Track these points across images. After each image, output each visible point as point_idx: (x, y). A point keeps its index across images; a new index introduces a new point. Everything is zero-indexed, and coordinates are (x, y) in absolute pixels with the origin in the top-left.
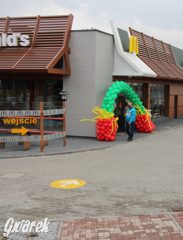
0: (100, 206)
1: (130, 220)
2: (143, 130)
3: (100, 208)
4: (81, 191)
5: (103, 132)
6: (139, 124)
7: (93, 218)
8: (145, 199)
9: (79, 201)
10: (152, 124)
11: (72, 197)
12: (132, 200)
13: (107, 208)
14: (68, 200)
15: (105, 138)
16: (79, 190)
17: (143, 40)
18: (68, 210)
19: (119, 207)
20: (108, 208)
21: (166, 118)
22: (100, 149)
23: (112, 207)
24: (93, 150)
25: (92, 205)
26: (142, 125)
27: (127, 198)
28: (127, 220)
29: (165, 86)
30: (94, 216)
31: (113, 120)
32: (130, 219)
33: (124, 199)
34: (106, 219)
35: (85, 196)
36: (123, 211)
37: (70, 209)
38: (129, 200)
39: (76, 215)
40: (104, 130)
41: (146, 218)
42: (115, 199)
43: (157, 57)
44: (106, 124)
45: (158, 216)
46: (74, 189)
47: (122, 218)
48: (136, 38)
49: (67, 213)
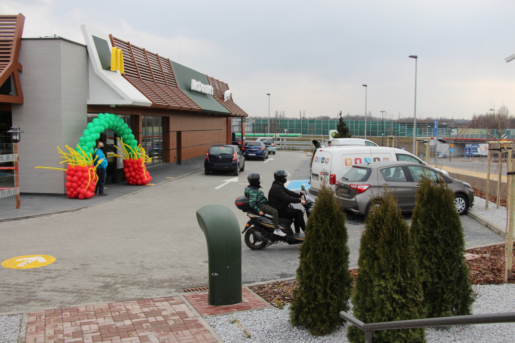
0: (79, 290)
1: (126, 307)
2: (135, 180)
3: (81, 293)
4: (49, 271)
5: (75, 185)
6: (130, 172)
7: (71, 306)
8: (144, 277)
9: (47, 284)
10: (147, 174)
11: (36, 280)
12: (125, 279)
13: (90, 292)
14: (31, 284)
15: (79, 193)
16: (46, 270)
17: (130, 53)
18: (32, 298)
19: (108, 290)
20: (92, 292)
21: (165, 164)
22: (72, 211)
23: (97, 291)
24: (63, 212)
25: (68, 290)
26: (133, 174)
27: (118, 277)
28: (122, 307)
29: (163, 118)
30: (72, 304)
31: (90, 169)
32: (125, 304)
33: (114, 278)
34: (91, 307)
35: (56, 277)
36: (113, 295)
37: (36, 296)
38: (121, 280)
39: (46, 304)
40: (77, 182)
41: (147, 303)
42: (101, 279)
43: (151, 77)
44: (80, 173)
45: (164, 299)
46: (38, 269)
47: (114, 304)
48: (120, 50)
49: (32, 303)
